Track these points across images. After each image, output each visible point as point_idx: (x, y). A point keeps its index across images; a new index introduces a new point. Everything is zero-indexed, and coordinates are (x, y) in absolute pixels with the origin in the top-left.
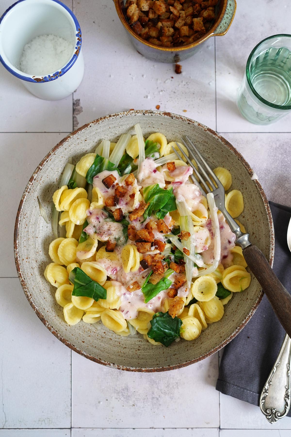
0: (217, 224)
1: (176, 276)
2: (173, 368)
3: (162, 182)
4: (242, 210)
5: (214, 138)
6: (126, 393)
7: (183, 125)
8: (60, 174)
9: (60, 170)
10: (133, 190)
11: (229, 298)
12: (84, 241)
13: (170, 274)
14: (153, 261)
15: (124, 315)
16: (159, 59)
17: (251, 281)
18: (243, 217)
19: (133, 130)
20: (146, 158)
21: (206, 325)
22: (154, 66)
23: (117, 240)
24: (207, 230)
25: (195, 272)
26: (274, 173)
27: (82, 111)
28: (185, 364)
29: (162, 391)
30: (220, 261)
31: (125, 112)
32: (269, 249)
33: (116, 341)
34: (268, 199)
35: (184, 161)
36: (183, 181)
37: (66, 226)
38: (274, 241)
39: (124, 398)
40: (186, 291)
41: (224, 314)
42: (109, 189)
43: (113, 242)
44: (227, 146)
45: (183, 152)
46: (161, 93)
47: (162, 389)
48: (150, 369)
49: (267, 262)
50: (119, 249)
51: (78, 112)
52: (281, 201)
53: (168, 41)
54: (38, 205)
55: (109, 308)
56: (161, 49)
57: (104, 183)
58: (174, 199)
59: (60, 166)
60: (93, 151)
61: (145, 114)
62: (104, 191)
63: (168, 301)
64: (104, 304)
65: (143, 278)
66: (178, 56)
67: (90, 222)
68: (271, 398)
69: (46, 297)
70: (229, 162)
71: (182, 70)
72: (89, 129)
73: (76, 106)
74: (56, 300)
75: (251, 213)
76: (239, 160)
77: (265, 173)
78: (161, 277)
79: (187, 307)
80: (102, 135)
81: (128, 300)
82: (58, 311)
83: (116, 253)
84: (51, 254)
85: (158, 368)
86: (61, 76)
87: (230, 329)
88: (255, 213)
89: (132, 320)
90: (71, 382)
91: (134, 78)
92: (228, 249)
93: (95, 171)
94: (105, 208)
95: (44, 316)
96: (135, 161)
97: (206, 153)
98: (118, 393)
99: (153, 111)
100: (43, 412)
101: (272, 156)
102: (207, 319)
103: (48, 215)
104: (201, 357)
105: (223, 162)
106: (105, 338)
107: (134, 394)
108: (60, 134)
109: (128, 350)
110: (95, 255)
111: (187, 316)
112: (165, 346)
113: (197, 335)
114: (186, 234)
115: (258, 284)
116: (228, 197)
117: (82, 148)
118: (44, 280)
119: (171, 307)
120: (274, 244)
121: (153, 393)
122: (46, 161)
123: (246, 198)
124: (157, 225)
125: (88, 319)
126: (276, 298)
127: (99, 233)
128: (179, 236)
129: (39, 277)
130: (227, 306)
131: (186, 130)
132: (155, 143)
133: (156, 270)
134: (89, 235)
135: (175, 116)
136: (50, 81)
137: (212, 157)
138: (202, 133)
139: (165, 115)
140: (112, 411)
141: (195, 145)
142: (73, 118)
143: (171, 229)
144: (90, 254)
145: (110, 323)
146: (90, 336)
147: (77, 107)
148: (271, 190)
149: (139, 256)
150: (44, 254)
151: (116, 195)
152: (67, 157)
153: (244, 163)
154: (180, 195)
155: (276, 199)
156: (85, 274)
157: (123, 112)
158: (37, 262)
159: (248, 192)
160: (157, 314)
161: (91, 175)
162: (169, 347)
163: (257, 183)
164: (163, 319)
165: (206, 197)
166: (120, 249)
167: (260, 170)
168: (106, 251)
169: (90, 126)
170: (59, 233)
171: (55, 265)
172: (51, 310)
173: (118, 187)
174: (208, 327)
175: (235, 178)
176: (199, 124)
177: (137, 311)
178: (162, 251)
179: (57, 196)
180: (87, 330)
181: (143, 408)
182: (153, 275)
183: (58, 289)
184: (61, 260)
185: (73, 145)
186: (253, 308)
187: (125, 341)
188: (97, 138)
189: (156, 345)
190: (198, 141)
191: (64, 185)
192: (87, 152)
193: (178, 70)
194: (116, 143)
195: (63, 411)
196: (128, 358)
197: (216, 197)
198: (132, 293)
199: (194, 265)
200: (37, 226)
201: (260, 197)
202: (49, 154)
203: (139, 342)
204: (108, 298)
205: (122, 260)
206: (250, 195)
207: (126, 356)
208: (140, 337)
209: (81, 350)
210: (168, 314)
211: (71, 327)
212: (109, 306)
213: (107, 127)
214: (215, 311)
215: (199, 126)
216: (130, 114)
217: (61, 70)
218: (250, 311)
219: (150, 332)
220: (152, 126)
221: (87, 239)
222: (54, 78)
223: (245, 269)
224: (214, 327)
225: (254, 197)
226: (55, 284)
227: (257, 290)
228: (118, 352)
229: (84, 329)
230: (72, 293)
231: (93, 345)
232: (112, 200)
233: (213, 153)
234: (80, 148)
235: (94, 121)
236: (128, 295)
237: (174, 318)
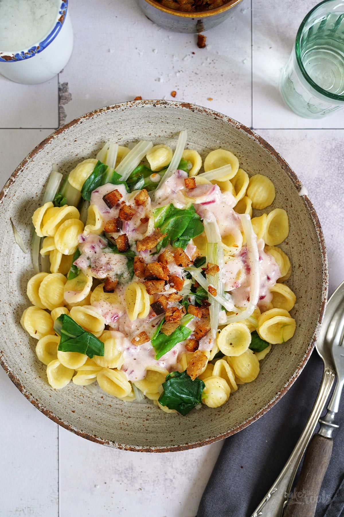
0: (256, 256)
1: (197, 323)
2: (192, 447)
4: (286, 235)
5: (250, 138)
6: (131, 473)
7: (208, 121)
8: (41, 187)
9: (41, 181)
11: (266, 351)
12: (75, 277)
13: (188, 321)
15: (127, 376)
16: (176, 28)
17: (296, 330)
18: (286, 243)
21: (235, 387)
22: (168, 37)
23: (119, 276)
24: (240, 260)
25: (221, 317)
26: (327, 184)
27: (71, 99)
28: (207, 441)
29: (177, 470)
31: (129, 103)
32: (321, 289)
33: (116, 409)
37: (50, 257)
38: (328, 278)
39: (128, 480)
40: (209, 343)
41: (260, 371)
43: (113, 279)
44: (267, 149)
46: (178, 74)
47: (177, 468)
48: (162, 448)
50: (121, 289)
51: (66, 100)
52: (336, 221)
53: (189, 3)
54: (12, 229)
55: (108, 367)
56: (178, 14)
59: (41, 176)
61: (156, 106)
62: (104, 211)
63: (186, 357)
64: (100, 362)
65: (153, 326)
66: (201, 24)
67: (83, 252)
69: (23, 352)
70: (269, 171)
71: (206, 43)
72: (79, 126)
73: (64, 93)
74: (36, 355)
75: (297, 239)
76: (282, 168)
78: (176, 326)
79: (212, 363)
80: (97, 133)
81: (132, 356)
82: (40, 370)
83: (117, 294)
84: (30, 295)
85: (173, 447)
86: (39, 52)
87: (267, 393)
88: (303, 239)
89: (139, 382)
90: (58, 460)
91: (142, 53)
92: (267, 287)
94: (104, 234)
95: (20, 380)
98: (121, 474)
99: (167, 101)
100: (21, 499)
101: (326, 161)
102: (237, 378)
103: (25, 242)
105: (261, 170)
106: (103, 404)
107: (141, 475)
108: (41, 131)
109: (132, 420)
110: (89, 296)
111: (212, 376)
112: (182, 414)
113: (224, 401)
114: (213, 267)
115: (305, 334)
116: (269, 218)
117: (71, 152)
118: (21, 329)
119: (190, 365)
120: (328, 282)
121: (166, 474)
122: (21, 170)
123: (291, 218)
124: (174, 257)
125: (80, 381)
127: (95, 267)
129: (14, 326)
130: (264, 362)
131: (211, 126)
134: (81, 270)
135: (196, 109)
136: (24, 59)
137: (246, 163)
138: (233, 132)
139: (183, 107)
140: (112, 497)
142: (59, 108)
144: (82, 297)
145: (109, 386)
146: (82, 402)
147: (63, 94)
149: (148, 299)
150: (20, 294)
151: (119, 217)
152: (50, 163)
153: (289, 173)
155: (330, 218)
156: (75, 322)
157: (126, 103)
158: (10, 306)
159: (294, 211)
160: (172, 374)
162: (187, 415)
163: (307, 200)
164: (179, 381)
166: (122, 288)
167: (309, 180)
168: (104, 292)
169: (81, 122)
170: (41, 266)
171: (35, 310)
172: (30, 370)
173: (124, 207)
174: (238, 389)
176: (230, 120)
177: (145, 370)
178: (179, 290)
179: (37, 217)
180: (79, 395)
181: (153, 492)
182: (166, 323)
183: (39, 341)
184: (43, 303)
185: (58, 148)
186: (299, 367)
187: (129, 408)
189: (169, 413)
190: (228, 142)
191: (48, 201)
193: (201, 43)
195: (47, 497)
196: (133, 431)
198: (139, 347)
199: (222, 308)
200: (10, 257)
201: (310, 219)
202: (25, 161)
203: (148, 409)
204: (106, 354)
205: (126, 303)
206: (297, 215)
207: (130, 429)
208: (149, 402)
209: (70, 425)
210: (186, 375)
211: (57, 392)
212: (108, 365)
213: (103, 123)
214: (248, 368)
215: (230, 122)
216: (136, 105)
217: (40, 45)
218: (294, 371)
219: (162, 398)
220: (165, 121)
221: (79, 274)
222: (29, 55)
223: (288, 313)
224: (247, 389)
225: (302, 218)
226: (35, 334)
227: (304, 343)
228: (120, 424)
229: (75, 393)
230: (58, 347)
231: (87, 415)
232: (114, 225)
233: (247, 158)
234: (68, 151)
235: (85, 115)
236: (133, 350)
237: (194, 379)
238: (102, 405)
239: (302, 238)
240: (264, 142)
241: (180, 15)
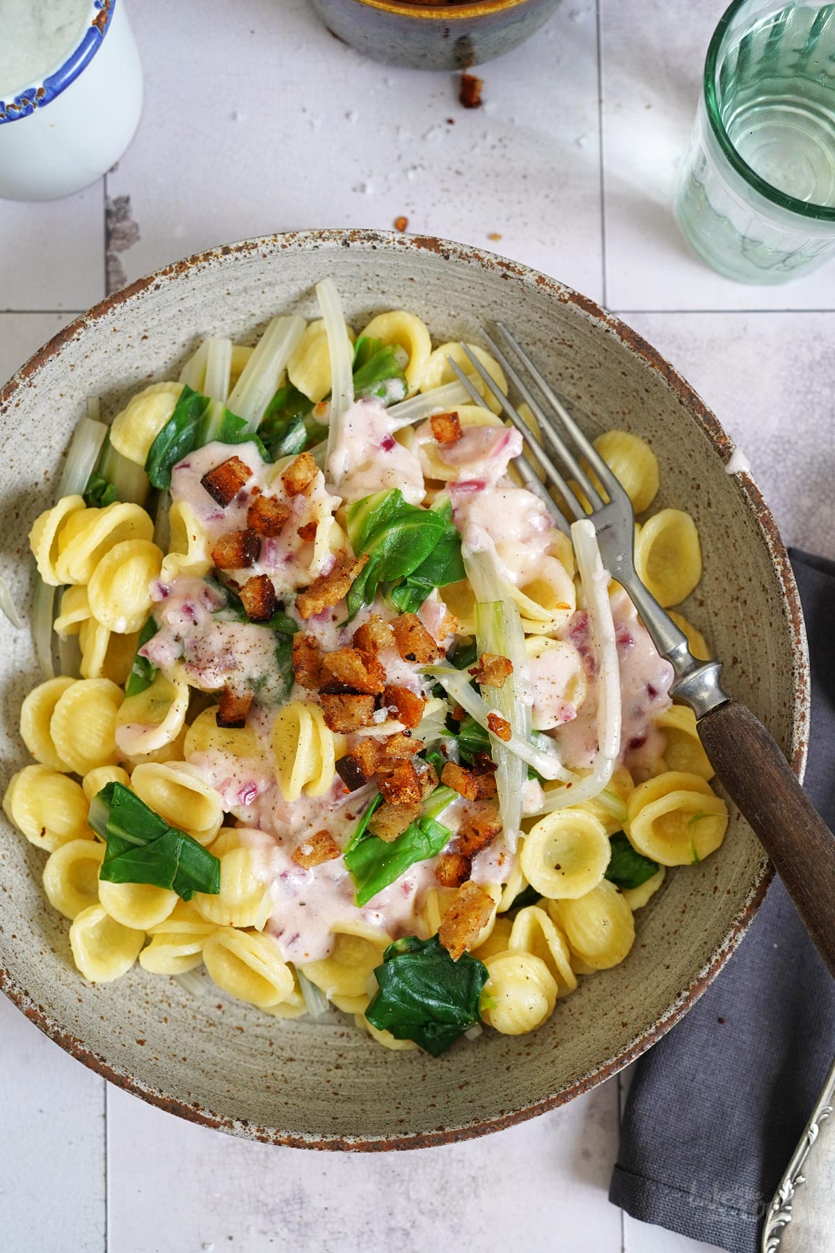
0: (607, 629)
1: (466, 811)
2: (455, 1137)
3: (415, 485)
4: (693, 580)
5: (595, 326)
6: (297, 1213)
7: (485, 283)
8: (56, 455)
9: (58, 443)
10: (310, 509)
11: (652, 885)
12: (144, 689)
13: (442, 805)
14: (383, 761)
15: (282, 949)
17: (728, 828)
18: (698, 603)
19: (312, 302)
20: (356, 400)
21: (571, 980)
22: (385, 81)
23: (257, 684)
24: (574, 649)
25: (529, 796)
26: (804, 451)
27: (138, 238)
28: (495, 1123)
29: (422, 1206)
30: (618, 757)
31: (280, 237)
32: (791, 717)
33: (257, 1037)
34: (787, 540)
35: (490, 409)
36: (489, 481)
37: (82, 638)
38: (809, 689)
39: (291, 1231)
40: (500, 863)
41: (636, 940)
42: (228, 508)
43: (241, 691)
44: (640, 354)
45: (486, 377)
46: (411, 175)
47: (421, 1201)
48: (375, 1139)
49: (785, 761)
50: (263, 719)
51: (125, 241)
55: (231, 924)
56: (403, 11)
57: (210, 485)
58: (456, 541)
59: (55, 427)
60: (175, 376)
61: (351, 244)
62: (208, 515)
63: (438, 899)
64: (211, 909)
65: (350, 817)
67: (163, 624)
68: (802, 1230)
69: (10, 884)
70: (649, 414)
71: (483, 95)
72: (152, 298)
73: (118, 221)
74: (45, 894)
75: (725, 590)
76: (681, 402)
77: (772, 450)
78: (410, 816)
79: (507, 917)
80: (203, 318)
81: (295, 895)
82: (53, 933)
83: (253, 732)
84: (29, 734)
85: (402, 1136)
86: (43, 103)
87: (655, 994)
88: (742, 588)
89: (314, 965)
90: (105, 1175)
91: (317, 123)
92: (647, 717)
93: (177, 444)
94: (216, 574)
96: (318, 411)
97: (569, 383)
98: (271, 1213)
99: (379, 233)
101: (799, 392)
102: (574, 958)
103: (18, 600)
104: (553, 1096)
105: (627, 411)
106: (221, 1024)
107: (324, 1217)
108: (60, 318)
109: (298, 1068)
110: (181, 738)
111: (507, 949)
112: (431, 1053)
113: (542, 1016)
114: (497, 664)
115: (753, 838)
116: (647, 533)
117: (135, 366)
118: (6, 825)
119: (448, 920)
120: (809, 699)
121: (390, 1214)
122: (2, 408)
123: (710, 537)
124: (394, 634)
125: (161, 961)
126: (815, 889)
127: (194, 660)
128: (472, 672)
130: (646, 914)
131: (495, 299)
132: (390, 348)
133: (393, 793)
134: (158, 670)
135: (455, 251)
136: (5, 122)
137: (589, 396)
138: (550, 312)
139: (419, 247)
141: (530, 355)
142: (108, 260)
143: (447, 649)
144: (161, 737)
145: (234, 974)
146: (166, 1020)
147: (118, 225)
148: (795, 509)
149: (330, 744)
150: (4, 734)
151: (251, 528)
152: (79, 395)
153: (700, 416)
154: (476, 526)
155: (812, 540)
156: (144, 805)
157: (273, 237)
159: (716, 517)
160: (401, 944)
161: (164, 460)
162: (442, 1055)
163: (749, 484)
164: (420, 962)
165: (569, 536)
166: (266, 716)
167: (757, 440)
168: (219, 726)
169: (157, 287)
170: (60, 662)
171: (41, 774)
172: (26, 930)
173: (257, 501)
174: (579, 987)
175: (669, 467)
176: (541, 280)
177: (330, 934)
178: (411, 726)
179: (44, 531)
180: (157, 999)
182: (382, 807)
183: (52, 857)
184: (61, 755)
185: (100, 354)
186: (736, 923)
187: (290, 1036)
188: (185, 330)
189: (397, 1051)
190: (540, 340)
191: (72, 494)
192: (151, 379)
193: (469, 96)
194: (254, 346)
196: (298, 1096)
197: (605, 535)
198: (312, 872)
199: (529, 773)
201: (757, 534)
202: (12, 385)
203: (340, 1040)
204: (224, 889)
205: (275, 757)
206: (723, 526)
207: (293, 1091)
208: (344, 1022)
209: (130, 1076)
210: (437, 946)
211: (98, 989)
212: (230, 918)
213: (217, 290)
214: (604, 930)
215: (541, 285)
216: (298, 243)
217: (44, 84)
218: (724, 934)
219: (373, 1008)
220: (376, 286)
221: (154, 681)
222: (17, 111)
223: (708, 786)
224: (601, 987)
225: (737, 532)
226: (40, 838)
227: (748, 861)
228: (266, 1076)
229: (147, 995)
230: (99, 871)
231: (177, 1052)
232: (236, 546)
233: (592, 383)
234: (126, 365)
235: (168, 268)
236: (296, 878)
237: (458, 958)
238: (219, 1027)
239: (738, 587)
240: (632, 335)
241: (407, 13)
